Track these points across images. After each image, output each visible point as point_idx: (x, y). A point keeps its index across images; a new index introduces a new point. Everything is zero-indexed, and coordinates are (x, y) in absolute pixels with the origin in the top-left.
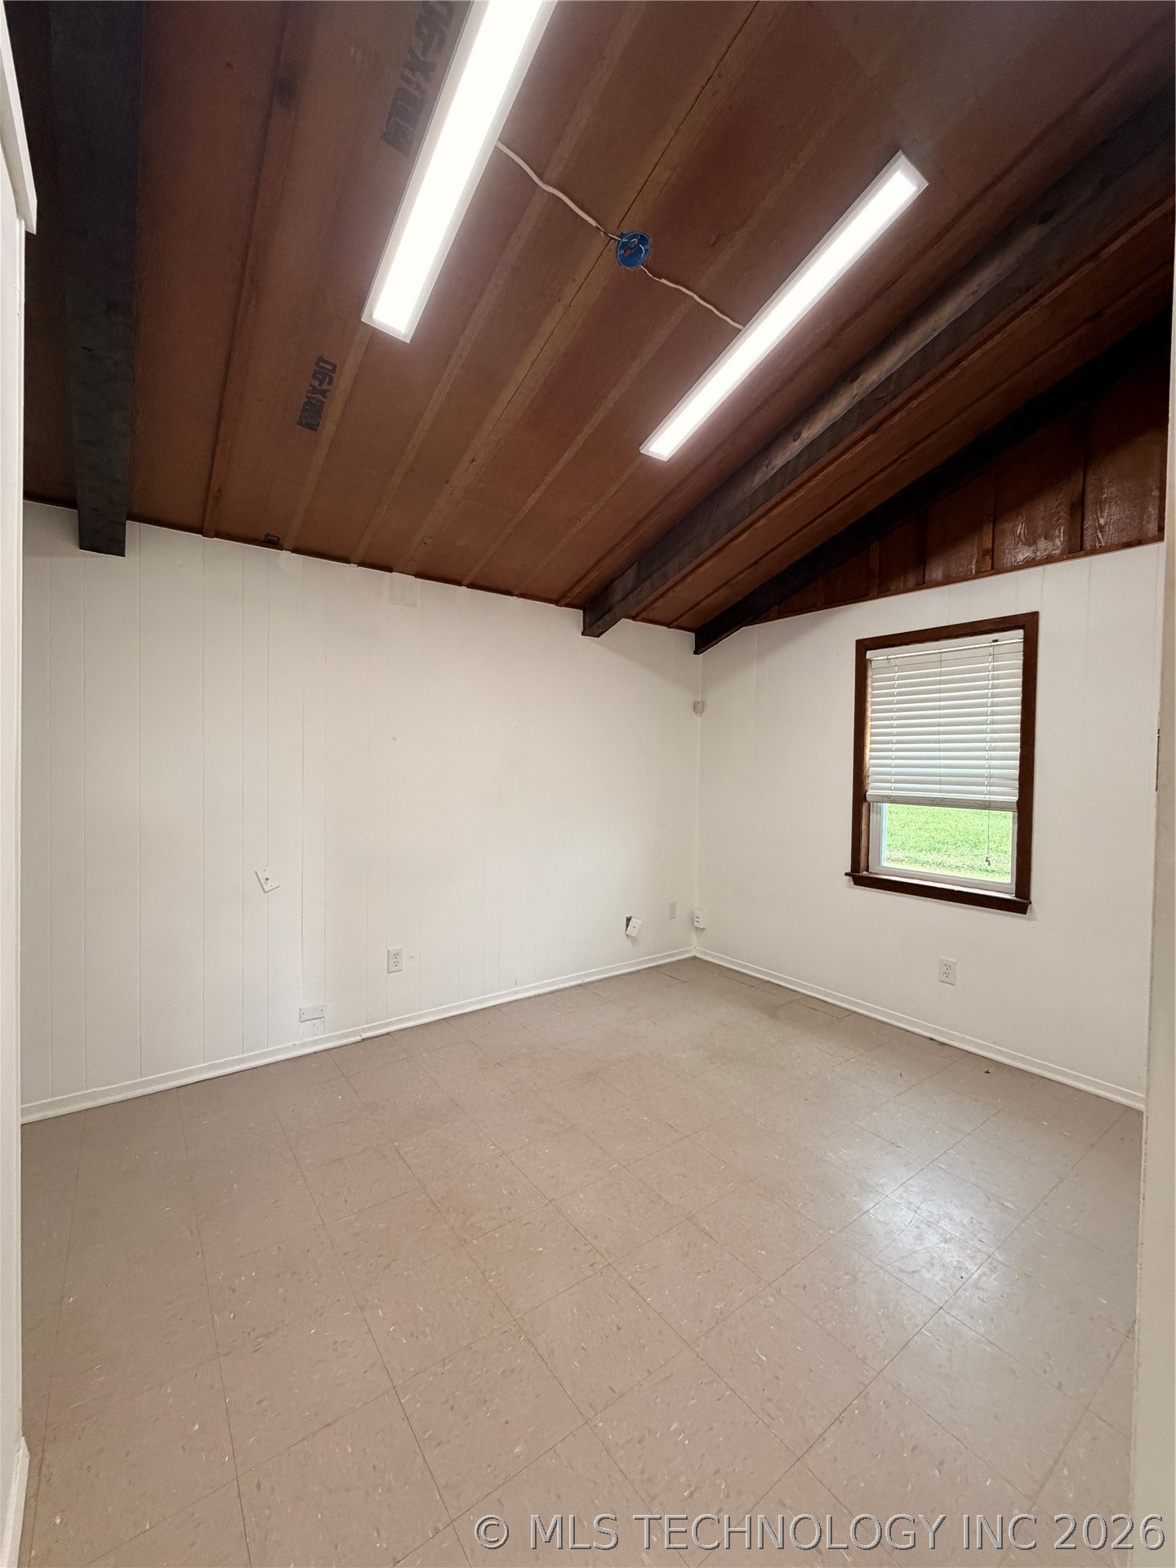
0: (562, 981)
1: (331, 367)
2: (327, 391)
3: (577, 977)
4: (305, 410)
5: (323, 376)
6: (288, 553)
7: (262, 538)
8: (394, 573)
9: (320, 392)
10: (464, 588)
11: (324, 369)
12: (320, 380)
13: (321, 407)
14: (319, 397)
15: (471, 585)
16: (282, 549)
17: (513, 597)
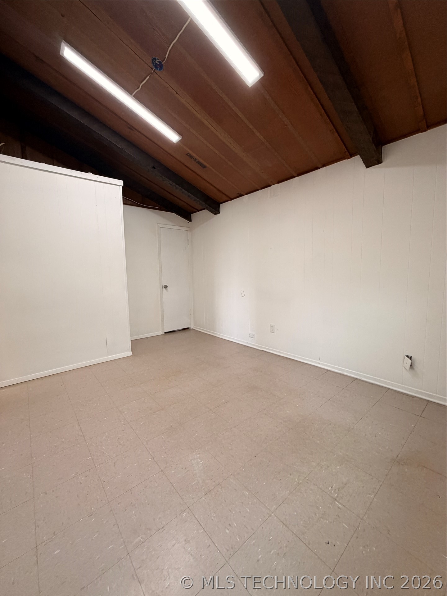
0: (347, 371)
1: (189, 154)
2: (195, 159)
3: (358, 374)
4: (200, 165)
5: (191, 157)
6: (245, 196)
7: (238, 195)
8: (271, 186)
9: (195, 160)
10: (297, 178)
11: (189, 156)
12: (192, 158)
13: (200, 162)
14: (197, 161)
15: (299, 175)
16: (244, 195)
17: (321, 169)
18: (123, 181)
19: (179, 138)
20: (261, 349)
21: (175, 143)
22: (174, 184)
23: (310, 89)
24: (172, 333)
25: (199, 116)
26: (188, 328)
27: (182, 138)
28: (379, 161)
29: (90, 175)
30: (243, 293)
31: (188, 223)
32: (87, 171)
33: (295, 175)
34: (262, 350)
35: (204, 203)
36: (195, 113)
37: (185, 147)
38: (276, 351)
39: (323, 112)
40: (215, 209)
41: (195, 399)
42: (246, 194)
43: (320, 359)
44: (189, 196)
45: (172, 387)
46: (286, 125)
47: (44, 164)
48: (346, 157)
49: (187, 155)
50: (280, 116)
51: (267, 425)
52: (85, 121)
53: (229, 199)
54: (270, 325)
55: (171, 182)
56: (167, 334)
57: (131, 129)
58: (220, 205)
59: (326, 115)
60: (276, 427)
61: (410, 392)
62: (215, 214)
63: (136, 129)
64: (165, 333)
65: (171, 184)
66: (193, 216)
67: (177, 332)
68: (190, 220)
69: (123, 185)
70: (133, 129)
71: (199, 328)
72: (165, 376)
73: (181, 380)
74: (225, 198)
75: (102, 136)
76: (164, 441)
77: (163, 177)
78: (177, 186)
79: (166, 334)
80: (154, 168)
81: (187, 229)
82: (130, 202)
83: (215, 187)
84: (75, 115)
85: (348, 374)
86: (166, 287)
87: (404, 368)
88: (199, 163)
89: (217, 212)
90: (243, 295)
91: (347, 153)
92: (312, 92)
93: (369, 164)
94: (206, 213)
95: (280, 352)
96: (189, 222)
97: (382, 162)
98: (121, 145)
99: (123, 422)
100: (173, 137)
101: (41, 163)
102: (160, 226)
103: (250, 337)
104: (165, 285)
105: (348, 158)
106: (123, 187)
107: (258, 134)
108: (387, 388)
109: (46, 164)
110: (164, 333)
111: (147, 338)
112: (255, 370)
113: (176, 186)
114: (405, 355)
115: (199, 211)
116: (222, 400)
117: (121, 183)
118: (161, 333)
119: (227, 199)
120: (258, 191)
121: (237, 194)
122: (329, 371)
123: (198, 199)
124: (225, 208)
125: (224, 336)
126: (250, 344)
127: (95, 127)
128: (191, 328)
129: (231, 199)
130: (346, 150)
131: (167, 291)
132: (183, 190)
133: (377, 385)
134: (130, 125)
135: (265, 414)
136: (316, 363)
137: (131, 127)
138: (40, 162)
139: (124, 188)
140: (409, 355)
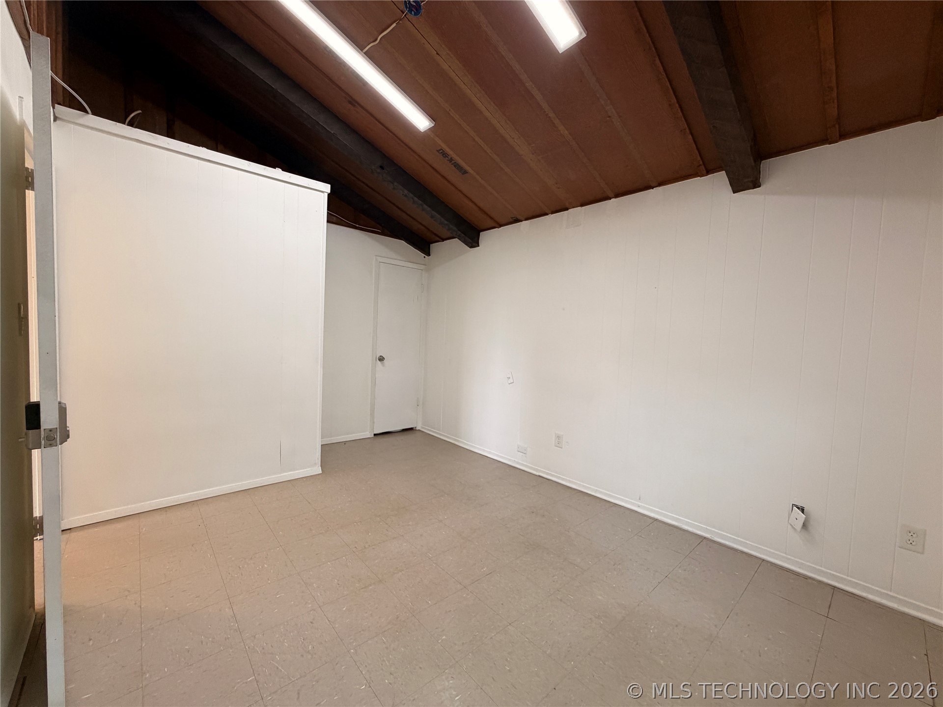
1: (442, 151)
2: (451, 158)
3: (706, 530)
4: (457, 169)
5: (444, 154)
6: (524, 222)
7: (511, 220)
8: (569, 210)
9: (451, 160)
10: (613, 200)
11: (441, 153)
12: (446, 157)
13: (458, 164)
14: (453, 162)
15: (617, 196)
16: (521, 221)
17: (654, 189)
18: (330, 185)
19: (430, 125)
20: (537, 474)
21: (422, 131)
22: (411, 195)
23: (658, 61)
24: (386, 436)
25: (468, 92)
26: (411, 429)
27: (435, 125)
28: (756, 184)
29: (278, 173)
30: (511, 377)
31: (424, 257)
32: (274, 166)
33: (610, 194)
34: (539, 476)
35: (455, 228)
36: (463, 86)
37: (437, 139)
38: (563, 479)
39: (674, 100)
40: (472, 239)
41: (435, 563)
42: (527, 219)
43: (640, 499)
44: (432, 217)
45: (394, 538)
46: (609, 117)
47: (204, 149)
48: (699, 174)
49: (438, 151)
50: (603, 102)
51: (567, 622)
52: (278, 86)
53: (497, 226)
54: (555, 433)
55: (406, 192)
56: (379, 436)
57: (354, 106)
58: (481, 233)
59: (677, 105)
60: (584, 627)
61: (800, 568)
62: (472, 247)
63: (359, 104)
64: (375, 435)
65: (406, 196)
66: (434, 247)
67: (393, 434)
68: (427, 253)
69: (329, 192)
70: (356, 105)
71: (430, 429)
72: (380, 516)
73: (409, 525)
74: (491, 223)
75: (303, 111)
76: (387, 648)
77: (396, 184)
78: (416, 199)
79: (376, 437)
80: (382, 167)
81: (423, 267)
82: (335, 218)
83: (476, 204)
84: (263, 75)
85: (690, 529)
86: (381, 359)
87: (789, 527)
88: (457, 166)
89: (474, 244)
90: (511, 381)
91: (703, 167)
92: (662, 68)
93: (738, 186)
94: (456, 244)
95: (570, 481)
96: (426, 257)
97: (759, 186)
98: (334, 129)
99: (310, 606)
100: (420, 121)
101: (201, 148)
102: (380, 259)
103: (518, 451)
104: (380, 356)
105: (701, 176)
106: (329, 195)
107: (561, 128)
108: (760, 558)
109: (207, 149)
110: (373, 436)
111: (345, 443)
112: (533, 513)
113: (413, 199)
114: (793, 504)
115: (443, 240)
116: (482, 569)
117: (327, 188)
118: (369, 434)
119: (494, 224)
120: (547, 216)
121: (512, 218)
122: (656, 520)
123: (446, 222)
124: (488, 238)
125: (473, 446)
126: (518, 463)
127: (293, 97)
128: (417, 429)
129: (500, 226)
130: (701, 163)
131: (383, 365)
132: (425, 206)
133: (742, 552)
134: (352, 98)
135: (561, 600)
136: (633, 504)
137: (353, 102)
138: (199, 146)
139: (330, 197)
140: (800, 504)
